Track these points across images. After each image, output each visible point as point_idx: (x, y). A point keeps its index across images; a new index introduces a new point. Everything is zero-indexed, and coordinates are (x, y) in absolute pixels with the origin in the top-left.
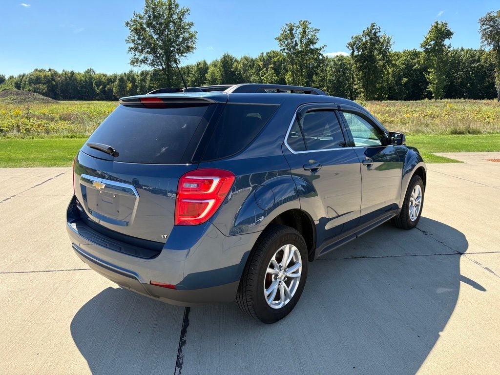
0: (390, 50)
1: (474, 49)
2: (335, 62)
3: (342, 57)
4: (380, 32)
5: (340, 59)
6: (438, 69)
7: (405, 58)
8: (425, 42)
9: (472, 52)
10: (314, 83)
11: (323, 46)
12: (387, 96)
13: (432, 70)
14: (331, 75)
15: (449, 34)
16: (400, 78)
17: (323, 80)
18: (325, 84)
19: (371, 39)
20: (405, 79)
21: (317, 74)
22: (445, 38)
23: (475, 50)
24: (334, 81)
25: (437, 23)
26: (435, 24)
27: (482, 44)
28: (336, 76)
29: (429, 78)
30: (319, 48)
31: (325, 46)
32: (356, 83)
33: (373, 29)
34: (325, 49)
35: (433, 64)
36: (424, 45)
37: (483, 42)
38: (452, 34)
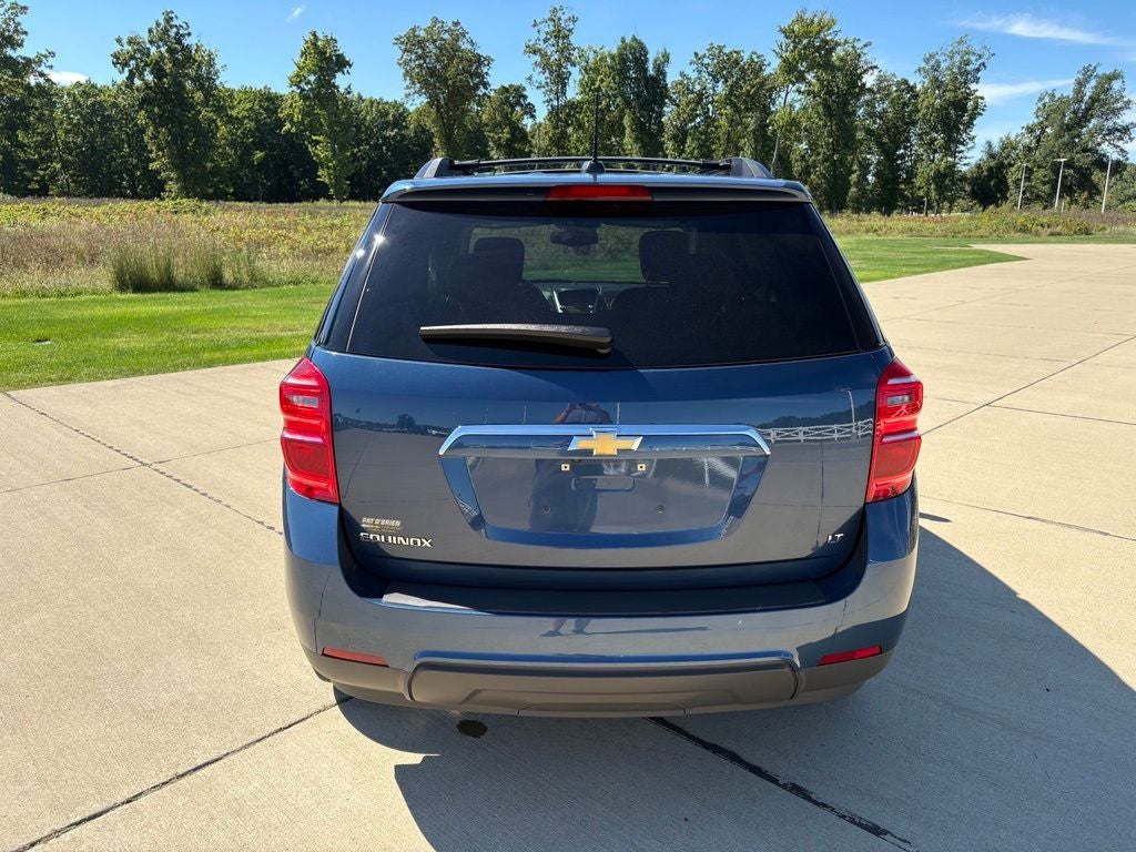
0: (217, 82)
1: (385, 100)
2: (75, 100)
3: (94, 86)
4: (189, 34)
5: (88, 90)
6: (333, 138)
7: (248, 106)
8: (298, 76)
9: (381, 106)
10: (25, 152)
11: (44, 52)
12: (232, 190)
13: (321, 138)
14: (67, 132)
15: (341, 64)
16: (248, 151)
17: (46, 143)
18: (55, 154)
19: (171, 51)
20: (259, 154)
21: (27, 127)
22: (336, 71)
23: (387, 103)
24: (80, 147)
25: (314, 35)
26: (309, 37)
27: (408, 91)
28: (85, 136)
29: (317, 155)
30: (32, 56)
31: (53, 54)
32: (153, 155)
33: (172, 27)
34: (51, 61)
35: (321, 125)
36: (297, 81)
37: (408, 87)
38: (348, 64)
